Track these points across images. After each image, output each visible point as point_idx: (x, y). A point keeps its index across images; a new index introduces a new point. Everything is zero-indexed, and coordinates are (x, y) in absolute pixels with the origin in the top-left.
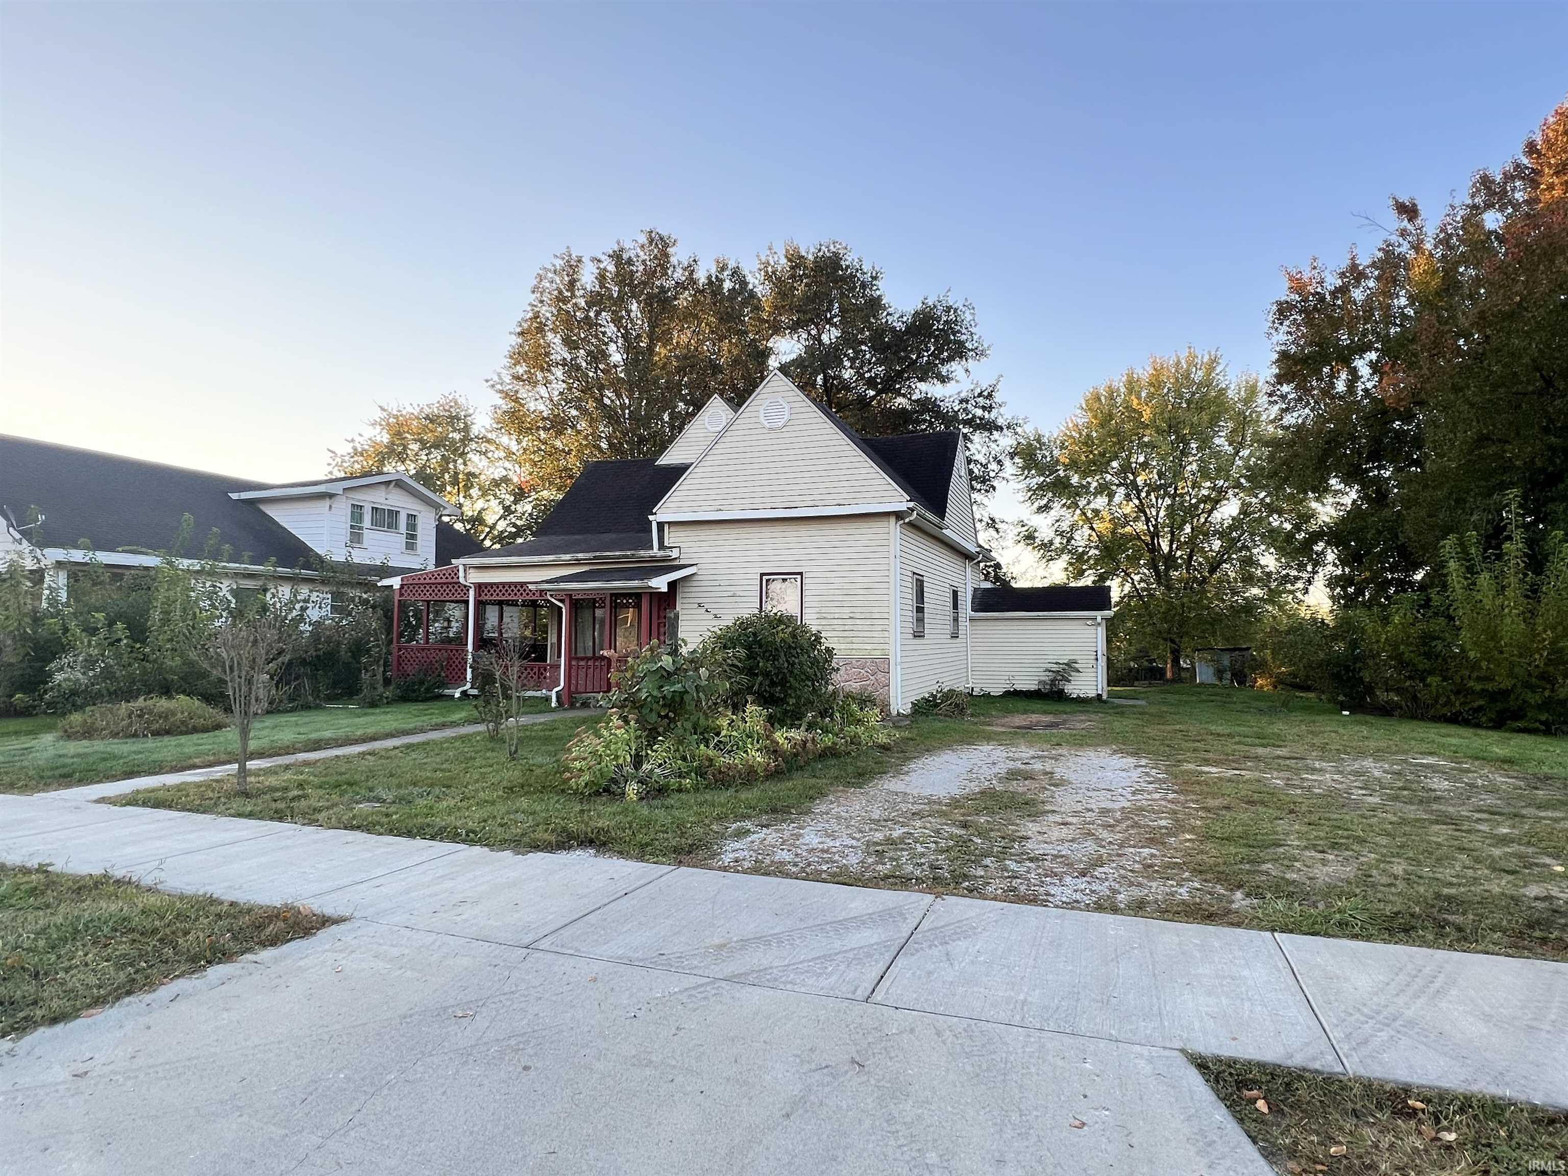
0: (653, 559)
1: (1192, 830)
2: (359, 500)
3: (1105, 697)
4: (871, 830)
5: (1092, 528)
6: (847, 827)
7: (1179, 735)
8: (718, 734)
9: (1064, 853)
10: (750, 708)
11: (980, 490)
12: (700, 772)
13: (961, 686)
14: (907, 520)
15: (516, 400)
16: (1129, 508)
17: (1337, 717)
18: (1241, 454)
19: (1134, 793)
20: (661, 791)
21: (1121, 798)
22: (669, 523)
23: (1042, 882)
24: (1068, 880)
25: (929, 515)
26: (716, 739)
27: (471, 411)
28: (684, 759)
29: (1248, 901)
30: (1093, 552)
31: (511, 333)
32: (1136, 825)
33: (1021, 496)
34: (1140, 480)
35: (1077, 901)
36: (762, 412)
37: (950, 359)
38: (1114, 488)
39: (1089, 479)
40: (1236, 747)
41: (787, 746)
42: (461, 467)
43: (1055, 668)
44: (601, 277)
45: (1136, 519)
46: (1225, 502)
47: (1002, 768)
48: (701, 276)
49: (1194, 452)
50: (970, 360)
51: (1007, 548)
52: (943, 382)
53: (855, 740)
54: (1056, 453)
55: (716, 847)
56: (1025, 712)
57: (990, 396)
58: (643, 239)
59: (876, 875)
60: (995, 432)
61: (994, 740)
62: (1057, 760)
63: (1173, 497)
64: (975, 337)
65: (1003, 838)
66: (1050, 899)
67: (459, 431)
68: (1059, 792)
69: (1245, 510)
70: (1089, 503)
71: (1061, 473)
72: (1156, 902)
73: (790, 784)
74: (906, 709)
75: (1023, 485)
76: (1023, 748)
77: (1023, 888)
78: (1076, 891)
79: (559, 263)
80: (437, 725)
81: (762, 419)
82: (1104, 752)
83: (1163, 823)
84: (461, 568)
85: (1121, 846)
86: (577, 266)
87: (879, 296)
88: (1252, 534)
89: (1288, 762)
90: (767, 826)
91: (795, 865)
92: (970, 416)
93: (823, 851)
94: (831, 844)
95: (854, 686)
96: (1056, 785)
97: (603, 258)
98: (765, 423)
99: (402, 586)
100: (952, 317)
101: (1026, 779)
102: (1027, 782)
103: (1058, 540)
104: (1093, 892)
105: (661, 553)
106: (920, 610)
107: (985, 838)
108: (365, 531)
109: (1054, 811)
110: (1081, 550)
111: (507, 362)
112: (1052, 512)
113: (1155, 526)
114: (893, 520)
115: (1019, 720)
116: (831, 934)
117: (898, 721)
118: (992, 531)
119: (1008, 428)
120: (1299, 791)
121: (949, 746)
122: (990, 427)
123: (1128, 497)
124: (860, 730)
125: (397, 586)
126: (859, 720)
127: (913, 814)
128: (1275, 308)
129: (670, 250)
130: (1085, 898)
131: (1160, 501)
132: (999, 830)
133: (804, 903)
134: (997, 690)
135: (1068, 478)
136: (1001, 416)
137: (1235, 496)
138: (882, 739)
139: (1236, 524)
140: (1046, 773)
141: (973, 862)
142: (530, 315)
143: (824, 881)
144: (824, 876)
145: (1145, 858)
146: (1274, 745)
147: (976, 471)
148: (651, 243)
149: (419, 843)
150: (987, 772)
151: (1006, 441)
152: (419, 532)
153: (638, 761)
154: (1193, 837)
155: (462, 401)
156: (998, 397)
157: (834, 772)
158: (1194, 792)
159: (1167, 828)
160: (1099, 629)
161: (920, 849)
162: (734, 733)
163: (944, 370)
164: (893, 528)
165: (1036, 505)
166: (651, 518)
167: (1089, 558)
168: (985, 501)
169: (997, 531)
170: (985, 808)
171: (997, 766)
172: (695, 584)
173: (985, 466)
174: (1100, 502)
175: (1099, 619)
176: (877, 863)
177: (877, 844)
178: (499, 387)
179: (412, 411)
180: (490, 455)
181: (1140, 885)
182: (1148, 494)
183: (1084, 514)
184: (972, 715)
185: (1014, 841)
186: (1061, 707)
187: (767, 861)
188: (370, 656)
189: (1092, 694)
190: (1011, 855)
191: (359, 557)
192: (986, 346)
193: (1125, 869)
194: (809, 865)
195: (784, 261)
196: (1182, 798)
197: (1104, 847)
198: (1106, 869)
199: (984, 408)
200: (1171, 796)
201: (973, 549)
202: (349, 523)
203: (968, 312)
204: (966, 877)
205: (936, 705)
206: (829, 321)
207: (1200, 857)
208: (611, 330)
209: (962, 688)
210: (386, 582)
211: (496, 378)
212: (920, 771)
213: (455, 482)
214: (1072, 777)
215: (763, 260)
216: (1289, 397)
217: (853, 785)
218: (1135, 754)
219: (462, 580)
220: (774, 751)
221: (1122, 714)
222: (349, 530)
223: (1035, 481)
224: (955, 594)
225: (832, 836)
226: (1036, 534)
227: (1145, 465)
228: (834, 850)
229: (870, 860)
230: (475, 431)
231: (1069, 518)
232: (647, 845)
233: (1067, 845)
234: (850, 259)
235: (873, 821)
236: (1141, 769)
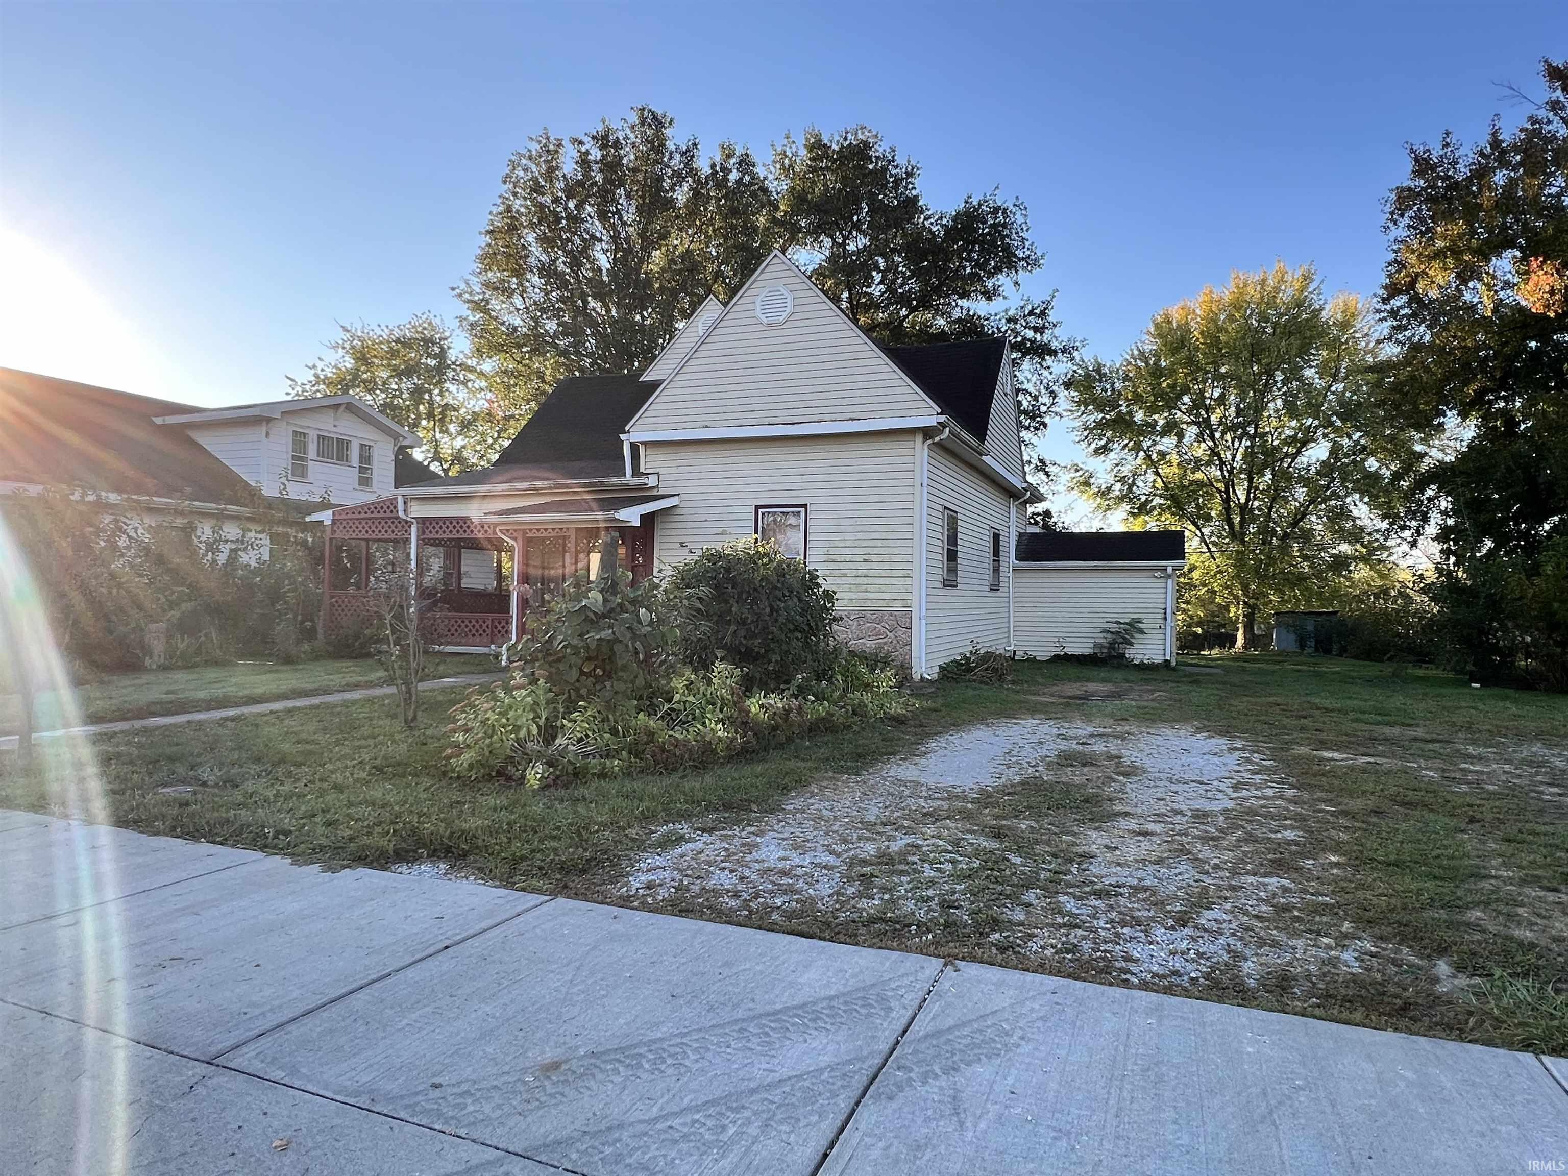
0: (627, 488)
1: (1337, 848)
2: (301, 427)
3: (1174, 663)
4: (860, 838)
5: (1157, 474)
6: (827, 834)
7: (1277, 710)
8: (669, 701)
9: (1147, 883)
10: (719, 666)
11: (1027, 428)
12: (635, 751)
13: (1001, 648)
14: (937, 439)
15: (486, 311)
16: (1201, 450)
17: (1467, 690)
18: (1333, 389)
19: (1236, 788)
20: (578, 775)
21: (1220, 796)
22: (645, 443)
23: (1117, 935)
24: (1159, 932)
25: (964, 435)
26: (667, 706)
27: (447, 334)
28: (614, 732)
29: (1463, 981)
30: (1157, 501)
31: (480, 233)
32: (1250, 838)
33: (1075, 436)
34: (1214, 418)
35: (1175, 973)
36: (758, 303)
37: (998, 270)
38: (1184, 426)
39: (1156, 417)
40: (1354, 725)
41: (763, 717)
42: (438, 398)
43: (1114, 627)
44: (584, 162)
45: (1209, 463)
46: (1313, 445)
47: (1053, 748)
48: (703, 166)
49: (1279, 385)
50: (1021, 272)
51: (1058, 493)
52: (989, 299)
53: (858, 711)
54: (1118, 385)
55: (624, 863)
56: (1078, 679)
57: (1043, 314)
58: (634, 118)
59: (855, 916)
60: (1047, 357)
61: (1040, 712)
62: (1123, 739)
63: (1252, 438)
64: (1027, 244)
65: (1055, 856)
66: (1133, 968)
67: (435, 357)
68: (1131, 785)
69: (1335, 451)
70: (1155, 443)
71: (1124, 409)
72: (1308, 976)
73: (759, 769)
74: (932, 673)
75: (1077, 423)
76: (1079, 724)
77: (1087, 946)
78: (1173, 953)
79: (535, 147)
80: (347, 685)
81: (759, 313)
82: (1185, 731)
83: (1290, 835)
84: (400, 500)
85: (1235, 873)
86: (557, 152)
87: (916, 197)
88: (1344, 480)
89: (1431, 746)
90: (710, 831)
91: (736, 895)
92: (1019, 339)
93: (784, 873)
94: (797, 861)
95: (869, 644)
96: (1126, 775)
97: (586, 139)
98: (763, 317)
99: (334, 521)
100: (1001, 218)
101: (1084, 765)
102: (1086, 769)
103: (1118, 486)
104: (1200, 955)
105: (636, 481)
106: (952, 556)
107: (1027, 856)
108: (310, 463)
109: (1127, 814)
110: (1143, 498)
111: (477, 266)
112: (1112, 455)
113: (1230, 472)
114: (919, 438)
115: (1072, 689)
116: (754, 1043)
117: (922, 688)
118: (1041, 475)
119: (1064, 352)
120: (1465, 788)
121: (982, 720)
122: (1042, 351)
123: (1200, 438)
124: (867, 697)
125: (327, 522)
126: (868, 685)
127: (925, 815)
128: (1393, 196)
129: (667, 132)
130: (1189, 967)
131: (1236, 444)
132: (1048, 843)
133: (726, 972)
134: (1043, 653)
135: (1130, 413)
136: (1055, 337)
137: (1325, 436)
138: (896, 708)
139: (1326, 469)
140: (1110, 757)
141: (1008, 897)
142: (501, 208)
143: (772, 928)
144: (775, 916)
145: (1274, 895)
146: (1403, 724)
147: (1025, 404)
148: (643, 123)
149: (204, 847)
150: (1030, 754)
151: (1060, 368)
152: (375, 465)
153: (549, 733)
154: (1342, 860)
155: (436, 322)
156: (1052, 317)
157: (824, 752)
158: (1320, 787)
159: (1297, 844)
160: (1170, 582)
161: (929, 873)
162: (691, 698)
163: (990, 284)
164: (921, 450)
165: (1093, 446)
166: (622, 437)
167: (1153, 508)
168: (1035, 440)
169: (1047, 474)
170: (1028, 808)
171: (1045, 746)
172: (677, 518)
173: (1036, 398)
174: (1168, 443)
175: (1170, 570)
176: (860, 895)
177: (864, 862)
178: (467, 296)
179: (379, 332)
180: (470, 384)
181: (1275, 944)
182: (1223, 433)
183: (1149, 457)
184: (1013, 682)
185: (1071, 861)
186: (1119, 675)
187: (696, 888)
188: (286, 603)
189: (1158, 659)
190: (1069, 885)
191: (296, 492)
192: (1039, 254)
193: (1246, 913)
194: (757, 896)
195: (803, 152)
196: (1306, 796)
197: (1207, 873)
198: (1215, 913)
199: (1036, 329)
200: (1290, 793)
201: (1020, 485)
202: (291, 453)
203: (1018, 213)
204: (996, 923)
205: (970, 670)
206: (857, 226)
207: (1360, 894)
208: (597, 227)
209: (1002, 651)
210: (315, 517)
211: (463, 286)
212: (941, 753)
213: (430, 416)
214: (1148, 763)
215: (779, 150)
216: (1402, 312)
217: (848, 771)
218: (1226, 732)
219: (401, 514)
220: (743, 722)
221: (1196, 682)
222: (291, 461)
223: (1092, 418)
224: (996, 537)
225: (799, 847)
226: (1092, 480)
227: (1221, 400)
228: (799, 871)
229: (851, 891)
230: (452, 355)
231: (1133, 462)
232: (523, 858)
233: (1151, 868)
234: (881, 150)
235: (869, 826)
236: (1237, 753)
